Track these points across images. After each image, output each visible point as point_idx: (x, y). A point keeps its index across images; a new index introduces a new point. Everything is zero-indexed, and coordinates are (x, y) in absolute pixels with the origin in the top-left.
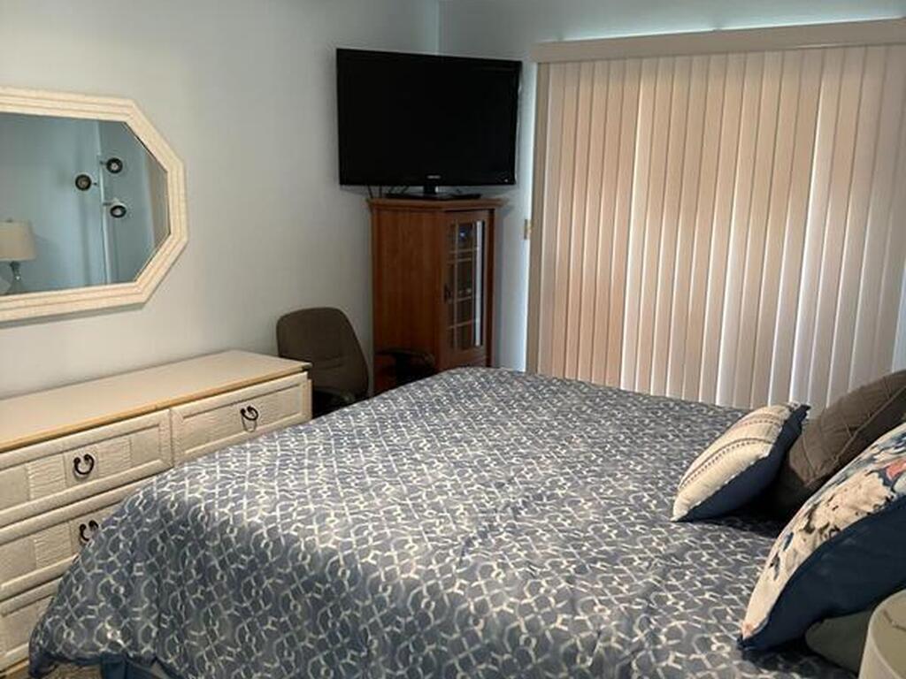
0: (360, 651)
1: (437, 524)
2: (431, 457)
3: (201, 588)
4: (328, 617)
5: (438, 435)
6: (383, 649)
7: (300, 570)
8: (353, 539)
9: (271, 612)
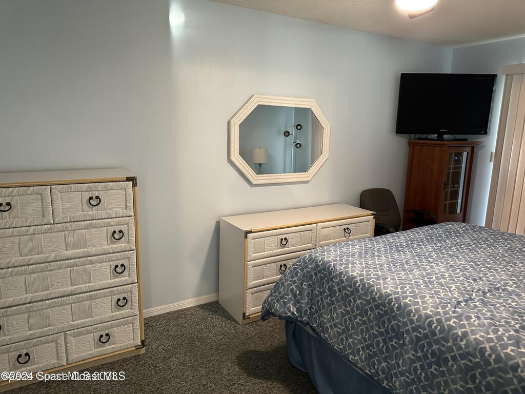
0: (400, 340)
1: (441, 292)
2: (437, 261)
3: (329, 298)
4: (385, 322)
5: (441, 251)
6: (411, 342)
7: (374, 299)
8: (399, 290)
9: (359, 314)
